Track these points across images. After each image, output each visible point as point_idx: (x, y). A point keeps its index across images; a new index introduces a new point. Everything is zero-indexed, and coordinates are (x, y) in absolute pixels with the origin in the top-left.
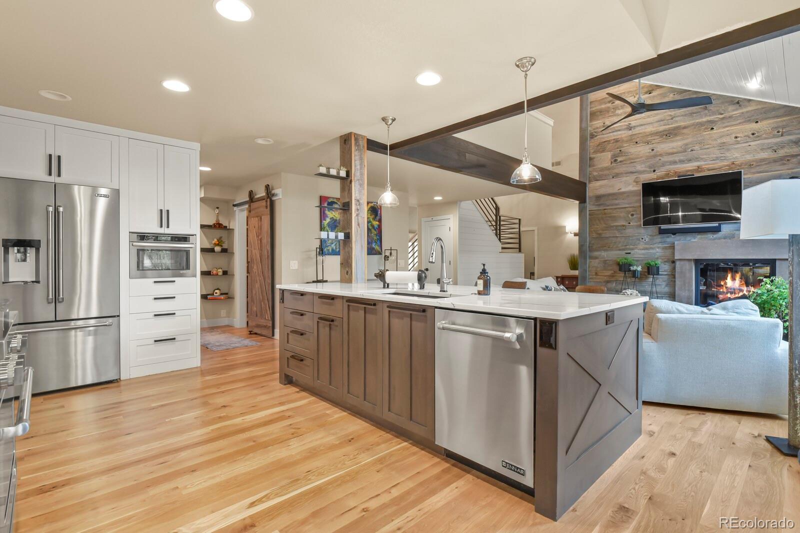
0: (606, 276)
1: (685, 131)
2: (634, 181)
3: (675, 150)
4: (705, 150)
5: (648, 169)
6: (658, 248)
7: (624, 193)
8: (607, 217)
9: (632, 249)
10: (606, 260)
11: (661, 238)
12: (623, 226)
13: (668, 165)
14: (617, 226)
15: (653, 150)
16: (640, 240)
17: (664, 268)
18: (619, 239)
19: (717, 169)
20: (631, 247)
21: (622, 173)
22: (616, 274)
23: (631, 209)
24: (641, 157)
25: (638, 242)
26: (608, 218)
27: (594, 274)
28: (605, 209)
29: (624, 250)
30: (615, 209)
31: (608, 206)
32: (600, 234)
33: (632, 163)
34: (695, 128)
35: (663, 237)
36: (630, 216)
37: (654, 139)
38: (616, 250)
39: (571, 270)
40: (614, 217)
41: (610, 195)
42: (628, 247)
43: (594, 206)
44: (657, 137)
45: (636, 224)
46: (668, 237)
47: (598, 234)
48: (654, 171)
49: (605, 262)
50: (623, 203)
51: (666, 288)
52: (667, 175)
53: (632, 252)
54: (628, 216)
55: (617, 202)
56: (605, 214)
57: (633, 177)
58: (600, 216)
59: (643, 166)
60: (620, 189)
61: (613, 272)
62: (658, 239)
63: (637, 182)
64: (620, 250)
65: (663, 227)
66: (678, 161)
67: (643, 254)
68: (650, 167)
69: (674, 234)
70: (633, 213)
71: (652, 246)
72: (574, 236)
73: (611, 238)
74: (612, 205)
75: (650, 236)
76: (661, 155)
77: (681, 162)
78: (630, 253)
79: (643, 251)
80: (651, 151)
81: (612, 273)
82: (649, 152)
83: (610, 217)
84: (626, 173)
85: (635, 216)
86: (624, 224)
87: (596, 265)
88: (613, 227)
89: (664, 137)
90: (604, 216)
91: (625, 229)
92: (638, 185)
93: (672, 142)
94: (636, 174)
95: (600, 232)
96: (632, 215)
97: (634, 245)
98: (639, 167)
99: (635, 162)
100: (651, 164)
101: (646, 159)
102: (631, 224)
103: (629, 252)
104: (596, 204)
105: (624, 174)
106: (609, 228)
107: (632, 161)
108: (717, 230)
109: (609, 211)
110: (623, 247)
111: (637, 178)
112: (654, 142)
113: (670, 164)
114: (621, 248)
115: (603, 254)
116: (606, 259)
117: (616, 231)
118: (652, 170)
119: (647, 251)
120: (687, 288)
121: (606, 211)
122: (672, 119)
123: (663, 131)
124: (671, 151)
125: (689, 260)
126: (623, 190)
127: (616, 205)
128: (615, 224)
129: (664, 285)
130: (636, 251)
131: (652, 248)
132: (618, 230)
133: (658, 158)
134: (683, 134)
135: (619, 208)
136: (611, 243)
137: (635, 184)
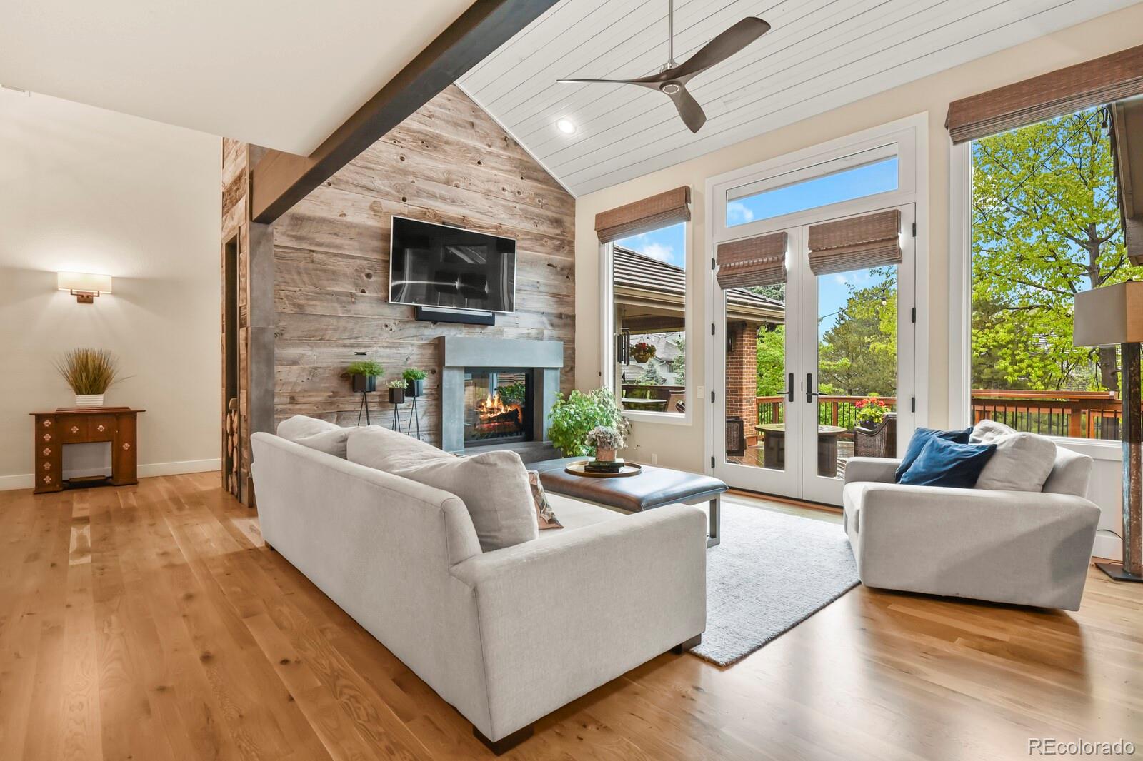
0: (316, 404)
1: (447, 148)
2: (371, 208)
3: (433, 175)
4: (471, 193)
5: (393, 192)
6: (412, 344)
7: (351, 226)
8: (317, 270)
9: (369, 346)
10: (316, 368)
11: (415, 328)
12: (352, 295)
13: (424, 198)
14: (339, 294)
15: (402, 159)
16: (381, 328)
17: (425, 383)
18: (342, 323)
19: (483, 228)
20: (367, 340)
21: (347, 182)
22: (337, 398)
23: (365, 263)
24: (383, 164)
25: (378, 331)
26: (318, 272)
28: (313, 251)
29: (352, 346)
30: (336, 255)
31: (320, 245)
32: (300, 307)
33: (366, 168)
34: (460, 150)
35: (419, 327)
36: (364, 276)
37: (405, 140)
38: (337, 347)
39: (77, 394)
40: (334, 272)
41: (323, 221)
42: (360, 340)
43: (285, 238)
44: (409, 139)
45: (375, 295)
46: (426, 327)
47: (294, 305)
48: (404, 200)
49: (313, 371)
50: (351, 248)
51: (425, 418)
52: (425, 213)
53: (369, 351)
54: (361, 277)
55: (338, 241)
56: (313, 262)
57: (369, 198)
58: (302, 265)
59: (386, 182)
60: (345, 215)
61: (331, 394)
62: (412, 329)
63: (375, 211)
64: (345, 346)
65: (426, 308)
66: (438, 196)
67: (389, 357)
68: (398, 189)
69: (435, 322)
70: (371, 272)
71: (402, 341)
72: (79, 301)
73: (325, 320)
74: (328, 246)
75: (400, 321)
76: (414, 174)
77: (443, 199)
78: (364, 354)
79: (388, 351)
80: (399, 158)
81: (330, 397)
82: (396, 161)
83: (325, 271)
84: (356, 186)
85: (373, 279)
86: (354, 291)
87: (293, 379)
88: (331, 294)
89: (420, 143)
90: (311, 266)
91: (354, 303)
92: (377, 218)
93: (431, 158)
94: (374, 194)
95: (302, 302)
96: (369, 276)
97: (372, 338)
98: (379, 184)
99: (370, 168)
100: (400, 185)
101: (392, 173)
102: (367, 294)
103: (362, 350)
104: (294, 234)
105: (352, 187)
106: (321, 294)
107: (373, 166)
108: (489, 322)
109: (320, 256)
110: (352, 341)
111: (375, 201)
112: (405, 144)
113: (428, 198)
114: (347, 342)
115: (309, 353)
116: (316, 365)
117: (337, 306)
118: (402, 196)
119: (395, 351)
120: (457, 416)
121: (314, 254)
123: (419, 132)
124: (428, 173)
125: (459, 368)
126: (349, 219)
127: (337, 247)
128: (337, 289)
129: (422, 413)
130: (375, 349)
131: (401, 346)
132: (340, 302)
133: (411, 179)
134: (444, 151)
135: (342, 256)
136: (326, 330)
137: (372, 213)
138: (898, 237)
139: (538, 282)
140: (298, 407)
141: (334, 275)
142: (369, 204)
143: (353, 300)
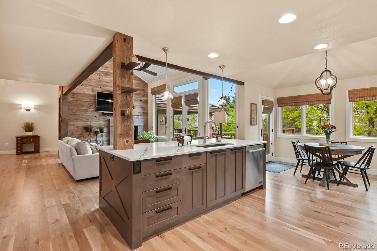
0: (77, 134)
2: (92, 90)
3: (108, 81)
5: (97, 86)
6: (102, 121)
7: (87, 94)
8: (78, 105)
9: (91, 121)
12: (87, 110)
14: (83, 110)
15: (100, 78)
16: (94, 117)
17: (105, 130)
18: (84, 116)
20: (90, 120)
21: (86, 85)
22: (83, 133)
23: (90, 102)
24: (95, 80)
25: (93, 118)
26: (79, 105)
27: (71, 134)
28: (77, 100)
29: (87, 121)
31: (79, 99)
32: (74, 113)
33: (90, 81)
35: (104, 117)
36: (90, 105)
37: (100, 74)
38: (83, 122)
39: (26, 132)
40: (82, 105)
41: (80, 94)
43: (70, 98)
44: (101, 73)
45: (93, 110)
46: (106, 117)
47: (73, 113)
48: (100, 87)
49: (77, 127)
50: (86, 99)
51: (106, 138)
52: (105, 90)
53: (91, 122)
54: (89, 106)
55: (83, 98)
56: (77, 103)
57: (91, 88)
58: (74, 104)
59: (95, 84)
60: (85, 92)
61: (82, 132)
62: (102, 117)
63: (93, 91)
64: (85, 121)
65: (105, 112)
66: (109, 86)
67: (96, 124)
69: (108, 115)
70: (91, 104)
71: (99, 120)
72: (27, 111)
73: (80, 115)
74: (81, 99)
75: (99, 115)
76: (103, 81)
78: (90, 123)
79: (96, 122)
80: (99, 78)
82: (98, 79)
84: (88, 85)
86: (87, 109)
87: (72, 129)
89: (104, 74)
90: (77, 104)
91: (87, 112)
92: (93, 92)
93: (107, 77)
95: (75, 112)
96: (91, 105)
97: (92, 119)
98: (94, 84)
99: (92, 81)
100: (99, 84)
101: (97, 81)
102: (91, 109)
103: (89, 122)
104: (72, 97)
106: (79, 110)
107: (91, 80)
109: (79, 101)
110: (87, 120)
112: (100, 75)
113: (106, 86)
115: (76, 123)
116: (78, 126)
117: (83, 112)
119: (98, 122)
121: (78, 101)
122: (107, 68)
123: (104, 72)
124: (107, 81)
126: (86, 93)
127: (83, 99)
128: (83, 109)
129: (105, 137)
130: (93, 122)
131: (100, 121)
132: (84, 112)
133: (102, 82)
134: (111, 75)
135: (84, 101)
136: (80, 118)
137: (92, 91)
138: (197, 99)
139: (137, 105)
140: (73, 135)
141: (82, 106)
142: (91, 89)
143: (87, 111)
